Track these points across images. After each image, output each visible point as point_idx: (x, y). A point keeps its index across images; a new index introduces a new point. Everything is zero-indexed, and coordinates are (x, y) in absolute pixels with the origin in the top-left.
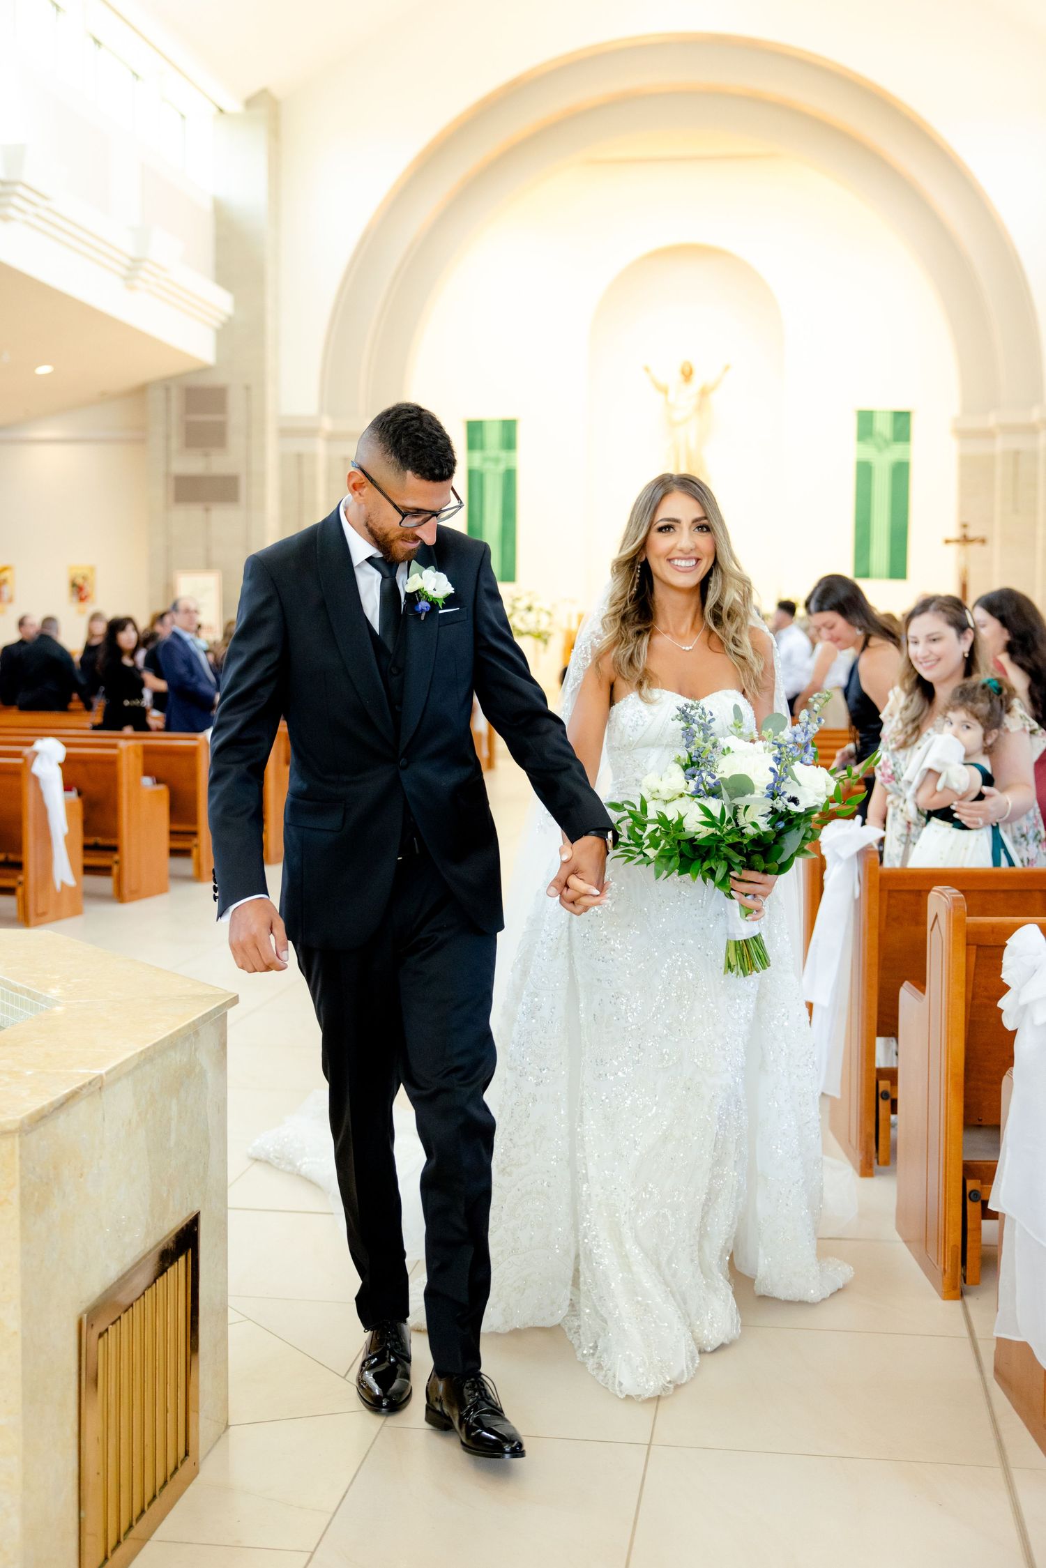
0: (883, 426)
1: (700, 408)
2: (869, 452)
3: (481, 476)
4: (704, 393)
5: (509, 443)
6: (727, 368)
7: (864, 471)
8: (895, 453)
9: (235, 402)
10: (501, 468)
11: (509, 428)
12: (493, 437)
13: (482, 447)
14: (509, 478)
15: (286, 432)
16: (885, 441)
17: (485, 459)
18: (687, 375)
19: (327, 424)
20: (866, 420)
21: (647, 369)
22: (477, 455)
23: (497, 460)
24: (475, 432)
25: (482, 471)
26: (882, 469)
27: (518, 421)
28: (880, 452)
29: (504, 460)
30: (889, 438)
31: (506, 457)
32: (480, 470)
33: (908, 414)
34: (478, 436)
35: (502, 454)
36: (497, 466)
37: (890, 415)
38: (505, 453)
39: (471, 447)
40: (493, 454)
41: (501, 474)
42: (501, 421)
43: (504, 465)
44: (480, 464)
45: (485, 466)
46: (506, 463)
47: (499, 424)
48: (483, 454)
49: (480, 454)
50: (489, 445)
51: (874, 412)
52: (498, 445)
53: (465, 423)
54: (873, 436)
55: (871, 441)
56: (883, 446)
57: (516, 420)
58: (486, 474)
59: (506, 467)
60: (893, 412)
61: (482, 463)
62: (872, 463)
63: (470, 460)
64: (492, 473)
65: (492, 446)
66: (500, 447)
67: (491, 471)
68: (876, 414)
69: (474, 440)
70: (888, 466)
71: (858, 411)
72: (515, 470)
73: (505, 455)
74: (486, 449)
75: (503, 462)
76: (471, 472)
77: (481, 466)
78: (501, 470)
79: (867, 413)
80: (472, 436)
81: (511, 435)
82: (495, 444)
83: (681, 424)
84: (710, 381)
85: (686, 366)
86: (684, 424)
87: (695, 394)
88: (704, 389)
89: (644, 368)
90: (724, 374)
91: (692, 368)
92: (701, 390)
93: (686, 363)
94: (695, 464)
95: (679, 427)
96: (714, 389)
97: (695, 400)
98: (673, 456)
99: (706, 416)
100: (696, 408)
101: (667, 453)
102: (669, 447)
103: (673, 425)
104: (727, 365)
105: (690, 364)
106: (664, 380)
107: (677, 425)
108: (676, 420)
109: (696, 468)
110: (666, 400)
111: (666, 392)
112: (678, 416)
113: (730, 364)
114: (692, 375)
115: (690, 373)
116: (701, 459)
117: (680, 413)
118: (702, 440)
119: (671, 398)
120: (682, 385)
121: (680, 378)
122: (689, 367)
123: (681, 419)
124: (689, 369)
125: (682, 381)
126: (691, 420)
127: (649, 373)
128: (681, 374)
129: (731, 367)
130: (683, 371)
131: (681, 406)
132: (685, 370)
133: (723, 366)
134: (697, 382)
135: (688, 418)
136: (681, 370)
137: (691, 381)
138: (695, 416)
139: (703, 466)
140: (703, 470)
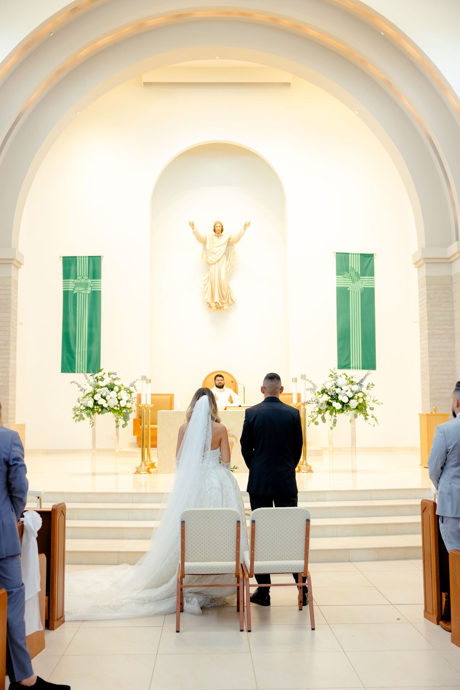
0: (355, 264)
1: (227, 254)
2: (346, 282)
3: (75, 295)
4: (230, 243)
5: (95, 274)
6: (246, 225)
7: (343, 294)
8: (364, 282)
11: (95, 263)
12: (83, 269)
13: (76, 278)
14: (95, 297)
16: (357, 273)
17: (77, 284)
18: (218, 230)
20: (342, 259)
21: (192, 225)
22: (71, 281)
23: (86, 285)
24: (70, 265)
25: (75, 292)
26: (355, 293)
27: (102, 257)
28: (354, 282)
29: (91, 285)
30: (359, 273)
31: (93, 283)
32: (73, 291)
33: (372, 255)
34: (73, 268)
35: (89, 281)
36: (86, 290)
37: (359, 256)
38: (92, 280)
39: (67, 275)
40: (83, 281)
41: (89, 294)
42: (89, 257)
43: (92, 288)
44: (73, 287)
45: (77, 289)
46: (93, 287)
47: (87, 258)
48: (75, 281)
49: (73, 280)
50: (80, 275)
51: (348, 254)
52: (87, 275)
53: (62, 258)
54: (348, 271)
55: (346, 275)
56: (356, 278)
57: (101, 256)
58: (78, 294)
59: (92, 290)
60: (361, 254)
61: (75, 287)
62: (348, 289)
63: (65, 285)
64: (82, 294)
65: (83, 276)
66: (88, 276)
67: (81, 293)
68: (350, 255)
69: (70, 271)
70: (359, 291)
71: (337, 253)
72: (100, 291)
73: (92, 282)
74: (78, 278)
75: (90, 286)
76: (66, 294)
77: (74, 289)
78: (89, 292)
79: (343, 254)
80: (67, 267)
81: (97, 267)
82: (85, 275)
83: (215, 264)
84: (235, 235)
85: (218, 225)
86: (217, 264)
87: (224, 244)
88: (231, 240)
89: (190, 225)
90: (245, 230)
91: (222, 226)
92: (228, 241)
93: (218, 222)
94: (225, 291)
95: (213, 266)
96: (238, 240)
97: (224, 248)
98: (209, 285)
99: (231, 259)
100: (225, 254)
101: (205, 283)
102: (207, 279)
103: (209, 264)
104: (247, 223)
105: (221, 222)
106: (202, 234)
107: (212, 264)
108: (211, 261)
109: (225, 294)
110: (205, 248)
111: (204, 243)
112: (212, 258)
113: (249, 223)
114: (222, 230)
115: (221, 230)
116: (229, 288)
117: (214, 256)
118: (229, 275)
119: (208, 247)
120: (215, 238)
121: (214, 233)
122: (220, 225)
123: (214, 260)
124: (220, 227)
125: (215, 235)
126: (221, 261)
127: (193, 229)
128: (215, 231)
129: (249, 225)
130: (216, 228)
131: (215, 252)
132: (217, 227)
133: (244, 225)
134: (226, 236)
135: (219, 260)
136: (214, 227)
137: (222, 235)
138: (225, 259)
139: (230, 292)
140: (230, 295)
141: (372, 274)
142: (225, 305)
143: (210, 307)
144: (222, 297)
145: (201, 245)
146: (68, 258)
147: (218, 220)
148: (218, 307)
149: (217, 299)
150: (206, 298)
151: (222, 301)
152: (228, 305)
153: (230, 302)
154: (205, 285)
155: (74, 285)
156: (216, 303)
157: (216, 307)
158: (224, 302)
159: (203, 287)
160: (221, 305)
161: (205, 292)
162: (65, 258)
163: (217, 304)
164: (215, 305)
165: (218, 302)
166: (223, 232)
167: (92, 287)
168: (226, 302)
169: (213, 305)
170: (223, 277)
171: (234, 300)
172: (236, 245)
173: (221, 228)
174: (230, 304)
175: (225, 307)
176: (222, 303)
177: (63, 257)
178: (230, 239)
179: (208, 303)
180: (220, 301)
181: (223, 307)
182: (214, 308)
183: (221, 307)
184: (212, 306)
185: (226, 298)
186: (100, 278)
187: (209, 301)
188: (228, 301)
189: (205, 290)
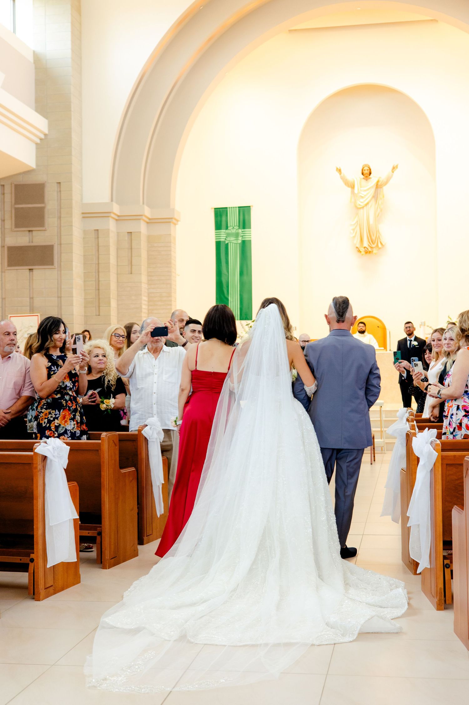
1: (375, 197)
3: (226, 245)
4: (378, 186)
5: (245, 223)
6: (394, 168)
9: (50, 194)
10: (239, 240)
11: (244, 213)
12: (233, 219)
13: (227, 228)
14: (245, 247)
15: (86, 216)
17: (228, 235)
18: (367, 173)
19: (116, 209)
21: (339, 171)
22: (223, 231)
23: (237, 235)
24: (221, 216)
25: (227, 242)
27: (251, 207)
29: (242, 235)
31: (244, 232)
32: (225, 241)
34: (224, 219)
35: (240, 231)
36: (237, 239)
38: (243, 230)
39: (218, 226)
40: (234, 231)
41: (239, 244)
42: (239, 207)
43: (242, 238)
44: (225, 238)
45: (228, 239)
46: (244, 237)
47: (237, 209)
48: (227, 231)
49: (224, 231)
50: (231, 225)
52: (238, 225)
53: (213, 210)
57: (250, 206)
58: (229, 244)
59: (243, 239)
61: (227, 237)
63: (217, 235)
64: (234, 244)
65: (233, 226)
66: (239, 226)
67: (233, 243)
69: (221, 221)
72: (250, 241)
73: (243, 231)
74: (229, 228)
75: (241, 236)
76: (218, 245)
77: (225, 239)
78: (240, 242)
80: (219, 218)
81: (246, 217)
82: (236, 225)
83: (363, 208)
84: (383, 178)
85: (366, 168)
86: (365, 208)
87: (372, 187)
88: (379, 183)
89: (337, 170)
90: (393, 172)
91: (370, 169)
92: (377, 184)
93: (366, 165)
94: (373, 235)
95: (362, 210)
96: (386, 183)
97: (372, 191)
98: (358, 229)
99: (380, 203)
100: (373, 197)
101: (353, 227)
102: (356, 223)
103: (358, 209)
104: (395, 166)
105: (369, 166)
106: (350, 178)
107: (360, 208)
108: (359, 205)
109: (374, 238)
110: (353, 192)
111: (353, 187)
112: (361, 202)
113: (397, 166)
114: (370, 173)
115: (369, 173)
116: (378, 231)
117: (362, 200)
118: (378, 218)
119: (356, 191)
120: (364, 181)
121: (362, 176)
122: (368, 168)
123: (363, 205)
124: (367, 170)
125: (364, 178)
126: (370, 205)
127: (340, 174)
128: (363, 174)
129: (397, 168)
130: (364, 171)
131: (363, 196)
132: (365, 170)
133: (391, 167)
134: (374, 178)
135: (368, 204)
136: (362, 170)
137: (370, 178)
138: (373, 202)
139: (379, 236)
140: (380, 239)
142: (374, 249)
143: (359, 251)
144: (371, 241)
145: (350, 189)
146: (219, 209)
147: (366, 163)
148: (367, 252)
149: (366, 244)
150: (355, 243)
151: (371, 245)
152: (377, 249)
153: (380, 245)
154: (354, 230)
155: (225, 235)
156: (365, 247)
157: (365, 252)
158: (373, 246)
159: (352, 231)
160: (370, 249)
161: (354, 237)
162: (216, 210)
163: (366, 249)
164: (363, 249)
165: (367, 246)
166: (371, 175)
167: (242, 236)
168: (376, 246)
169: (362, 250)
170: (371, 221)
171: (383, 243)
172: (385, 188)
173: (369, 171)
174: (380, 248)
175: (375, 251)
176: (371, 248)
177: (215, 209)
178: (378, 182)
179: (357, 247)
180: (369, 245)
181: (373, 251)
182: (363, 253)
183: (370, 252)
184: (361, 250)
185: (375, 242)
186: (250, 228)
187: (358, 246)
188: (377, 245)
189: (354, 234)
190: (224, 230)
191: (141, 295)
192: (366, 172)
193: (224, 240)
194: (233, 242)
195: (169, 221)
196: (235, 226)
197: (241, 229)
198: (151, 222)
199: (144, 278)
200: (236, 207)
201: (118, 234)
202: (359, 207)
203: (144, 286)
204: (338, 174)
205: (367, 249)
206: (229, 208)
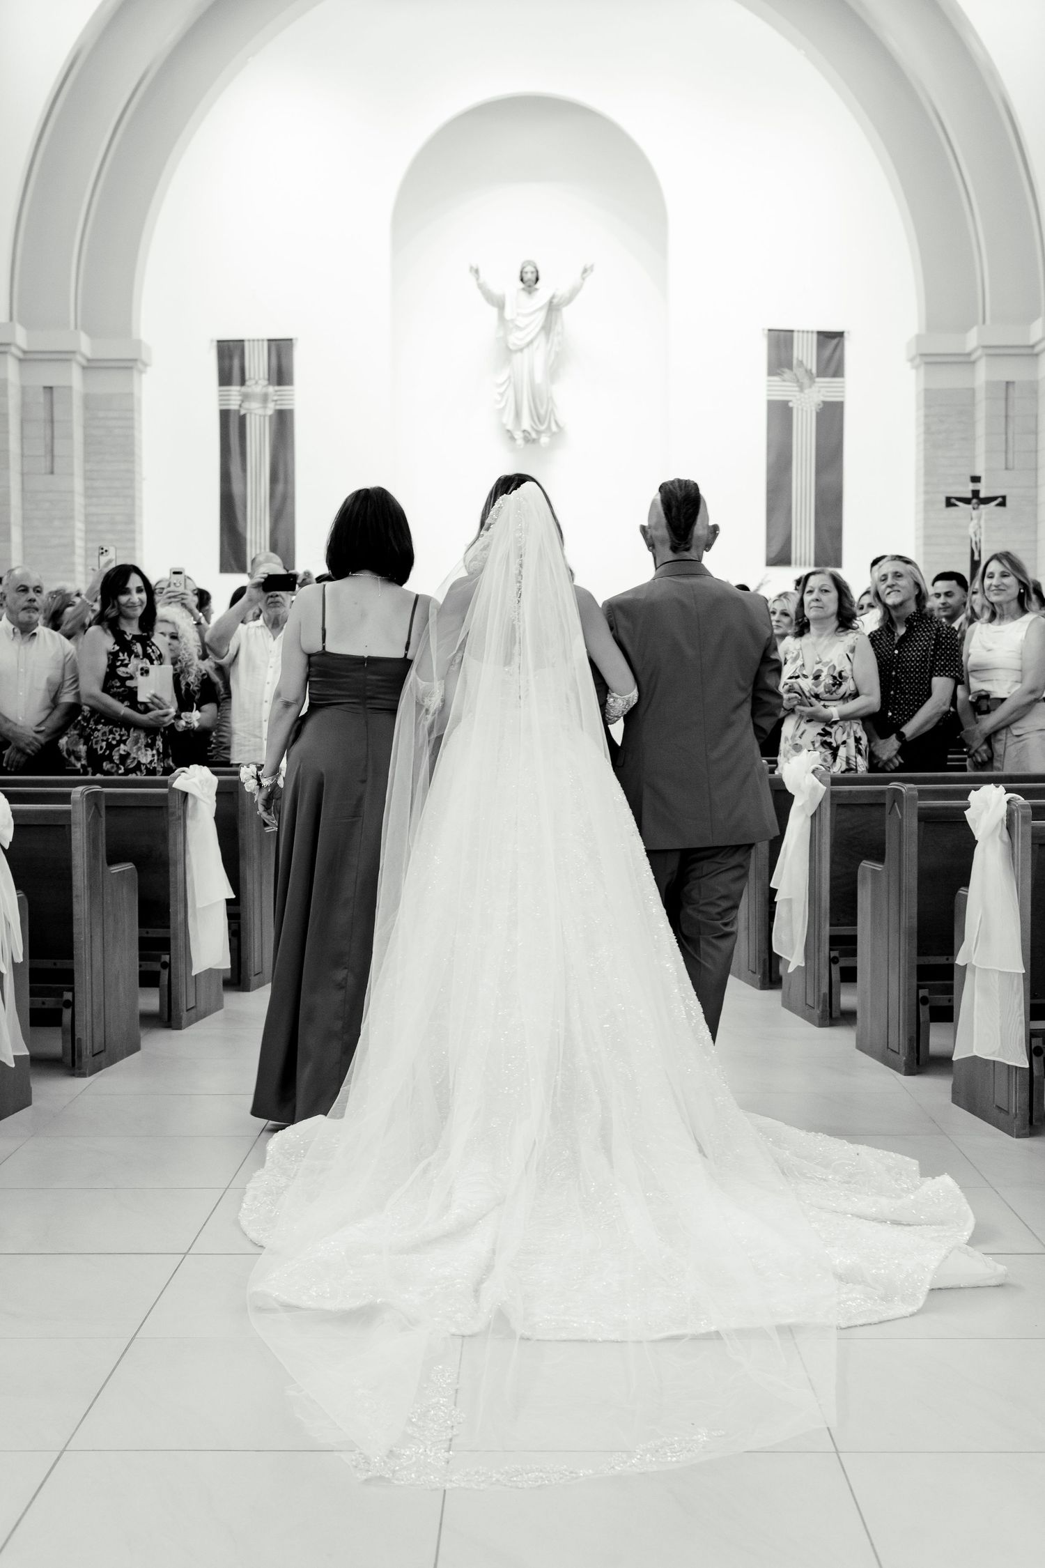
0: (805, 352)
1: (547, 328)
2: (785, 389)
3: (242, 419)
4: (553, 308)
5: (281, 375)
6: (585, 271)
7: (780, 414)
8: (823, 390)
10: (271, 409)
11: (280, 352)
12: (257, 364)
13: (243, 382)
14: (283, 422)
16: (809, 372)
17: (246, 397)
18: (530, 280)
20: (781, 342)
21: (475, 272)
22: (235, 390)
23: (265, 398)
24: (231, 358)
25: (242, 412)
26: (804, 414)
27: (294, 341)
28: (801, 389)
29: (275, 398)
30: (814, 371)
31: (279, 393)
32: (239, 411)
33: (840, 335)
34: (236, 363)
35: (271, 389)
36: (265, 407)
37: (815, 336)
38: (277, 388)
39: (225, 379)
40: (258, 389)
41: (271, 417)
42: (269, 340)
43: (276, 405)
44: (239, 402)
45: (246, 405)
46: (279, 402)
47: (266, 344)
48: (244, 389)
49: (238, 388)
50: (252, 376)
51: (792, 331)
52: (266, 376)
53: (215, 344)
54: (790, 367)
55: (788, 374)
56: (806, 381)
57: (291, 340)
58: (248, 417)
59: (278, 407)
60: (819, 333)
61: (243, 401)
62: (791, 404)
63: (223, 398)
64: (257, 417)
65: (257, 378)
66: (269, 380)
67: (256, 414)
68: (795, 334)
69: (231, 368)
70: (813, 408)
71: (769, 330)
72: (291, 412)
73: (276, 391)
74: (248, 383)
75: (273, 401)
76: (225, 415)
77: (240, 406)
78: (270, 412)
79: (782, 333)
80: (227, 362)
81: (284, 362)
82: (261, 376)
83: (521, 350)
84: (563, 290)
85: (529, 269)
86: (526, 351)
87: (541, 309)
88: (555, 301)
89: (471, 271)
90: (583, 279)
91: (537, 272)
92: (550, 303)
93: (529, 262)
94: (542, 405)
95: (519, 354)
96: (569, 300)
97: (541, 316)
98: (510, 393)
99: (556, 340)
100: (543, 328)
101: (502, 390)
102: (505, 381)
103: (510, 351)
104: (588, 266)
105: (534, 263)
106: (496, 290)
107: (516, 351)
108: (514, 344)
109: (542, 412)
110: (501, 318)
111: (500, 305)
112: (516, 339)
113: (592, 267)
114: (537, 279)
115: (534, 279)
116: (550, 399)
117: (520, 334)
118: (553, 373)
119: (508, 314)
120: (523, 295)
121: (521, 285)
122: (533, 269)
123: (522, 343)
124: (532, 273)
125: (523, 289)
126: (535, 344)
127: (477, 279)
128: (522, 280)
129: (592, 271)
130: (524, 275)
131: (521, 325)
132: (526, 273)
133: (581, 270)
134: (544, 291)
135: (531, 342)
136: (522, 272)
137: (536, 289)
138: (542, 338)
139: (552, 410)
140: (554, 415)
141: (838, 372)
142: (544, 435)
144: (538, 418)
145: (494, 311)
146: (226, 343)
147: (529, 258)
148: (529, 439)
149: (526, 423)
150: (504, 421)
151: (537, 426)
152: (549, 435)
153: (554, 428)
154: (502, 395)
155: (240, 398)
156: (524, 431)
157: (524, 439)
158: (543, 428)
159: (499, 398)
160: (534, 435)
161: (504, 408)
162: (220, 344)
163: (527, 435)
164: (522, 435)
165: (529, 429)
166: (539, 283)
167: (276, 401)
168: (546, 429)
169: (518, 435)
170: (539, 379)
171: (561, 425)
172: (566, 311)
173: (535, 275)
174: (554, 434)
175: (544, 440)
176: (538, 432)
177: (219, 341)
178: (553, 297)
179: (508, 431)
180: (532, 427)
181: (540, 439)
182: (520, 442)
183: (534, 441)
184: (516, 437)
185: (545, 421)
186: (293, 384)
187: (510, 427)
188: (549, 427)
189: (502, 405)
190: (237, 385)
191: (72, 518)
192: (529, 276)
193: (236, 407)
194: (257, 412)
195: (129, 365)
196: (260, 379)
197: (273, 385)
198: (91, 366)
199: (78, 484)
200: (263, 340)
201: (24, 390)
202: (511, 347)
203: (79, 500)
204: (471, 278)
205: (529, 433)
206: (249, 340)
